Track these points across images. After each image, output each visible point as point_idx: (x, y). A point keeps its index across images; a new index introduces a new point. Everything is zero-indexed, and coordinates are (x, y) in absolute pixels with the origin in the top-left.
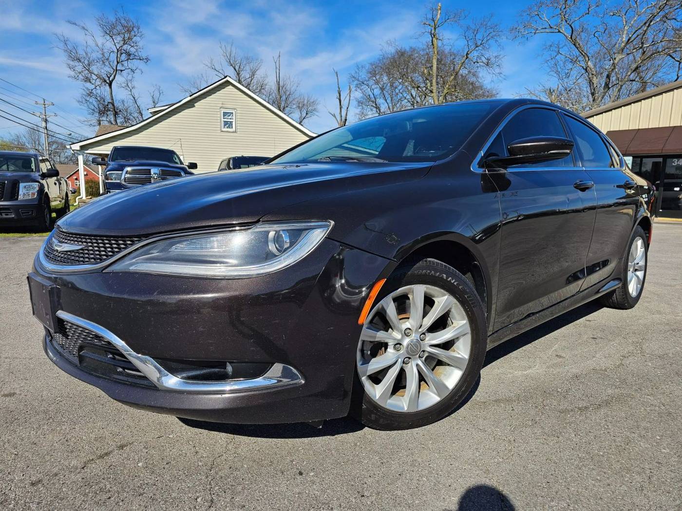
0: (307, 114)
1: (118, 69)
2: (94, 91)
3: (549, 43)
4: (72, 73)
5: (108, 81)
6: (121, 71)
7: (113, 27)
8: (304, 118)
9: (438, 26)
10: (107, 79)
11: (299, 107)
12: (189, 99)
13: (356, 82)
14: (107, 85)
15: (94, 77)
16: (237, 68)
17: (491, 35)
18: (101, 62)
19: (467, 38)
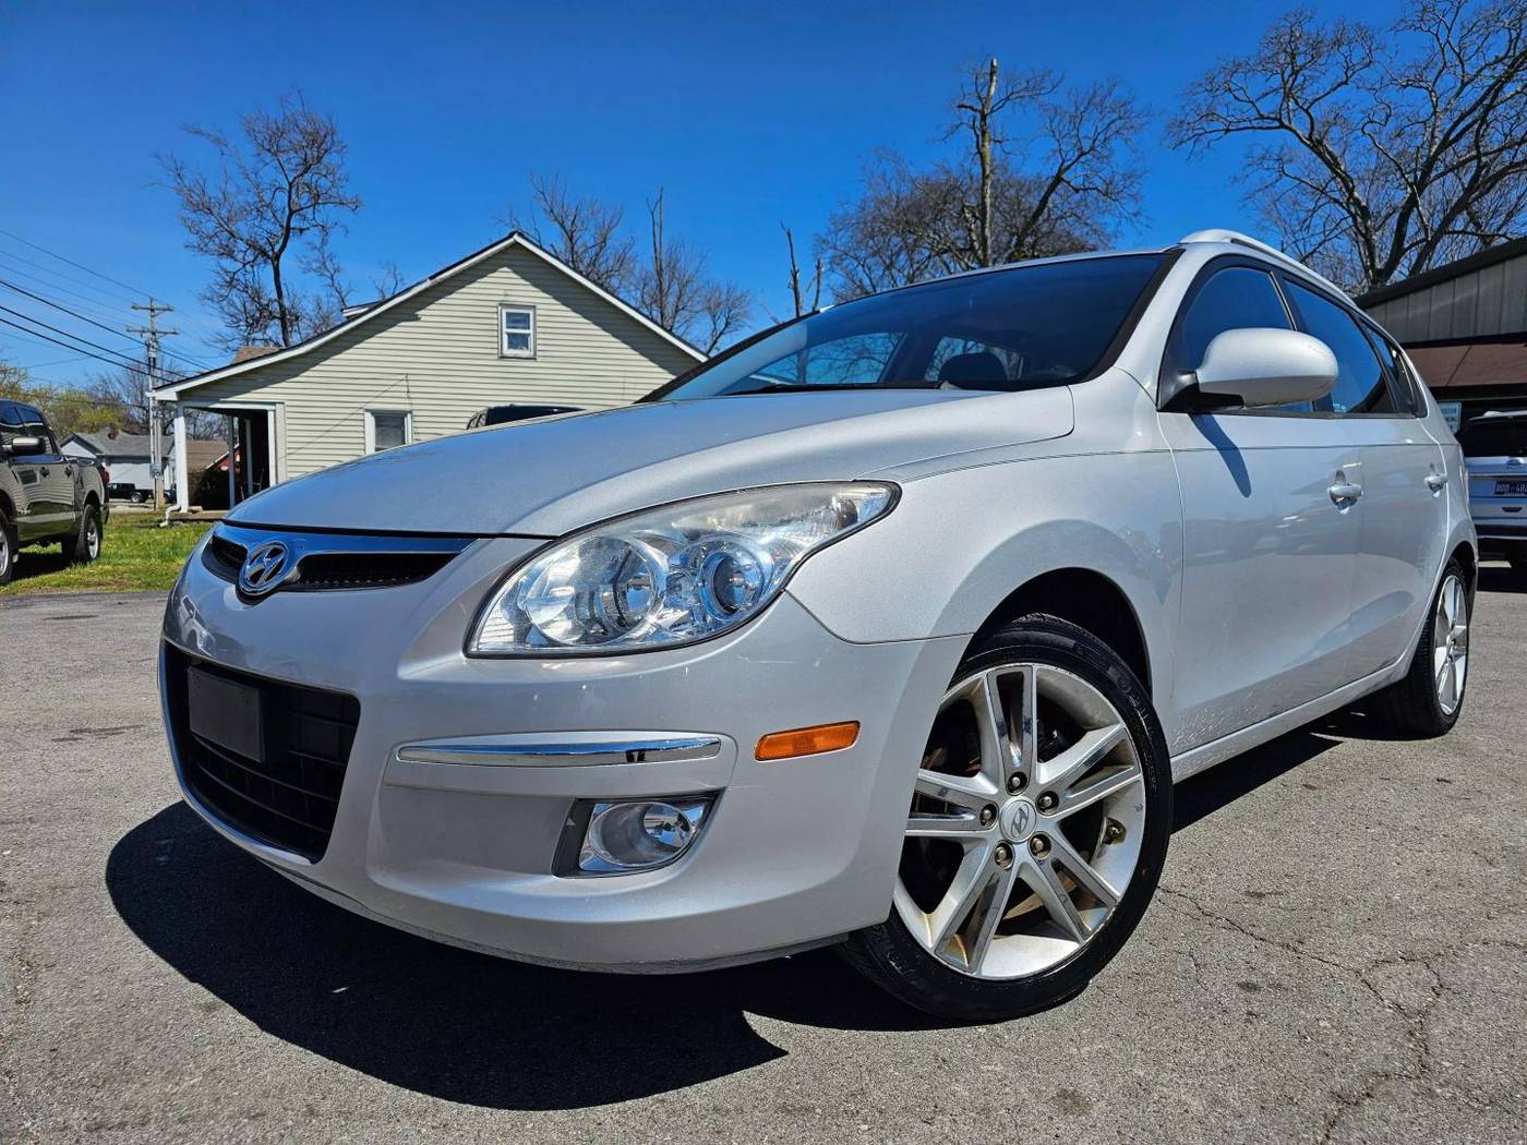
0: (727, 324)
1: (292, 225)
2: (239, 276)
3: (1259, 152)
4: (194, 239)
5: (270, 253)
6: (301, 230)
7: (279, 134)
8: (721, 333)
9: (992, 112)
10: (268, 248)
11: (710, 308)
12: (428, 284)
13: (830, 253)
14: (270, 261)
15: (242, 246)
16: (568, 224)
17: (1113, 128)
18: (255, 213)
19: (1057, 134)
